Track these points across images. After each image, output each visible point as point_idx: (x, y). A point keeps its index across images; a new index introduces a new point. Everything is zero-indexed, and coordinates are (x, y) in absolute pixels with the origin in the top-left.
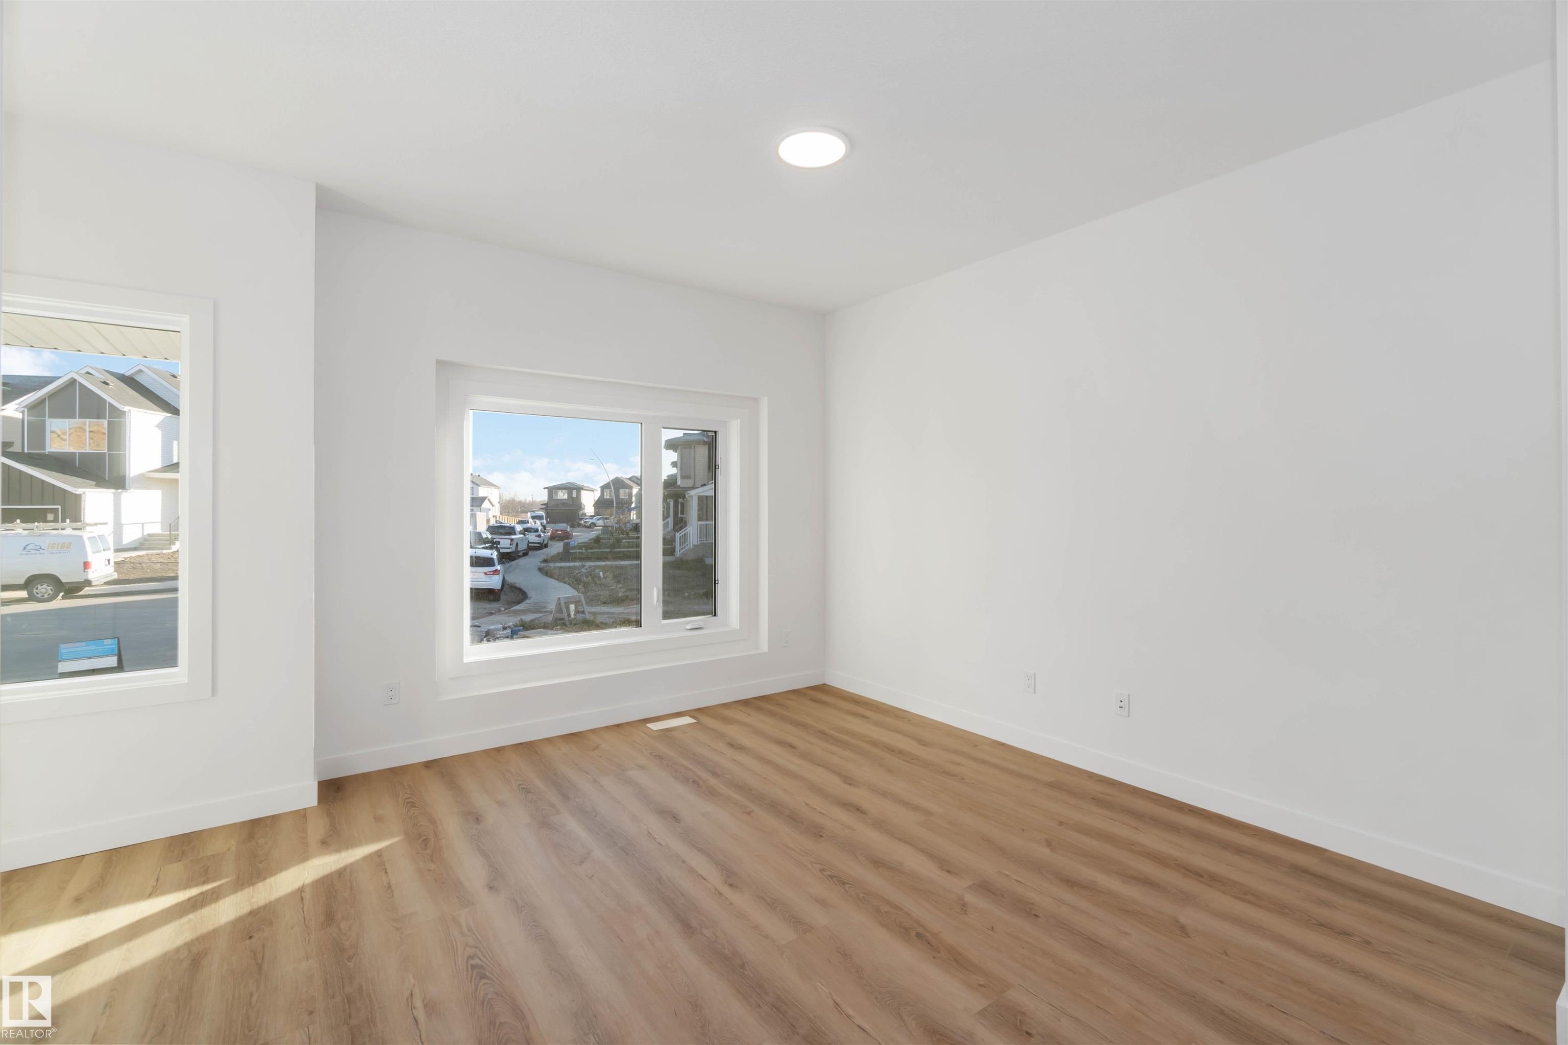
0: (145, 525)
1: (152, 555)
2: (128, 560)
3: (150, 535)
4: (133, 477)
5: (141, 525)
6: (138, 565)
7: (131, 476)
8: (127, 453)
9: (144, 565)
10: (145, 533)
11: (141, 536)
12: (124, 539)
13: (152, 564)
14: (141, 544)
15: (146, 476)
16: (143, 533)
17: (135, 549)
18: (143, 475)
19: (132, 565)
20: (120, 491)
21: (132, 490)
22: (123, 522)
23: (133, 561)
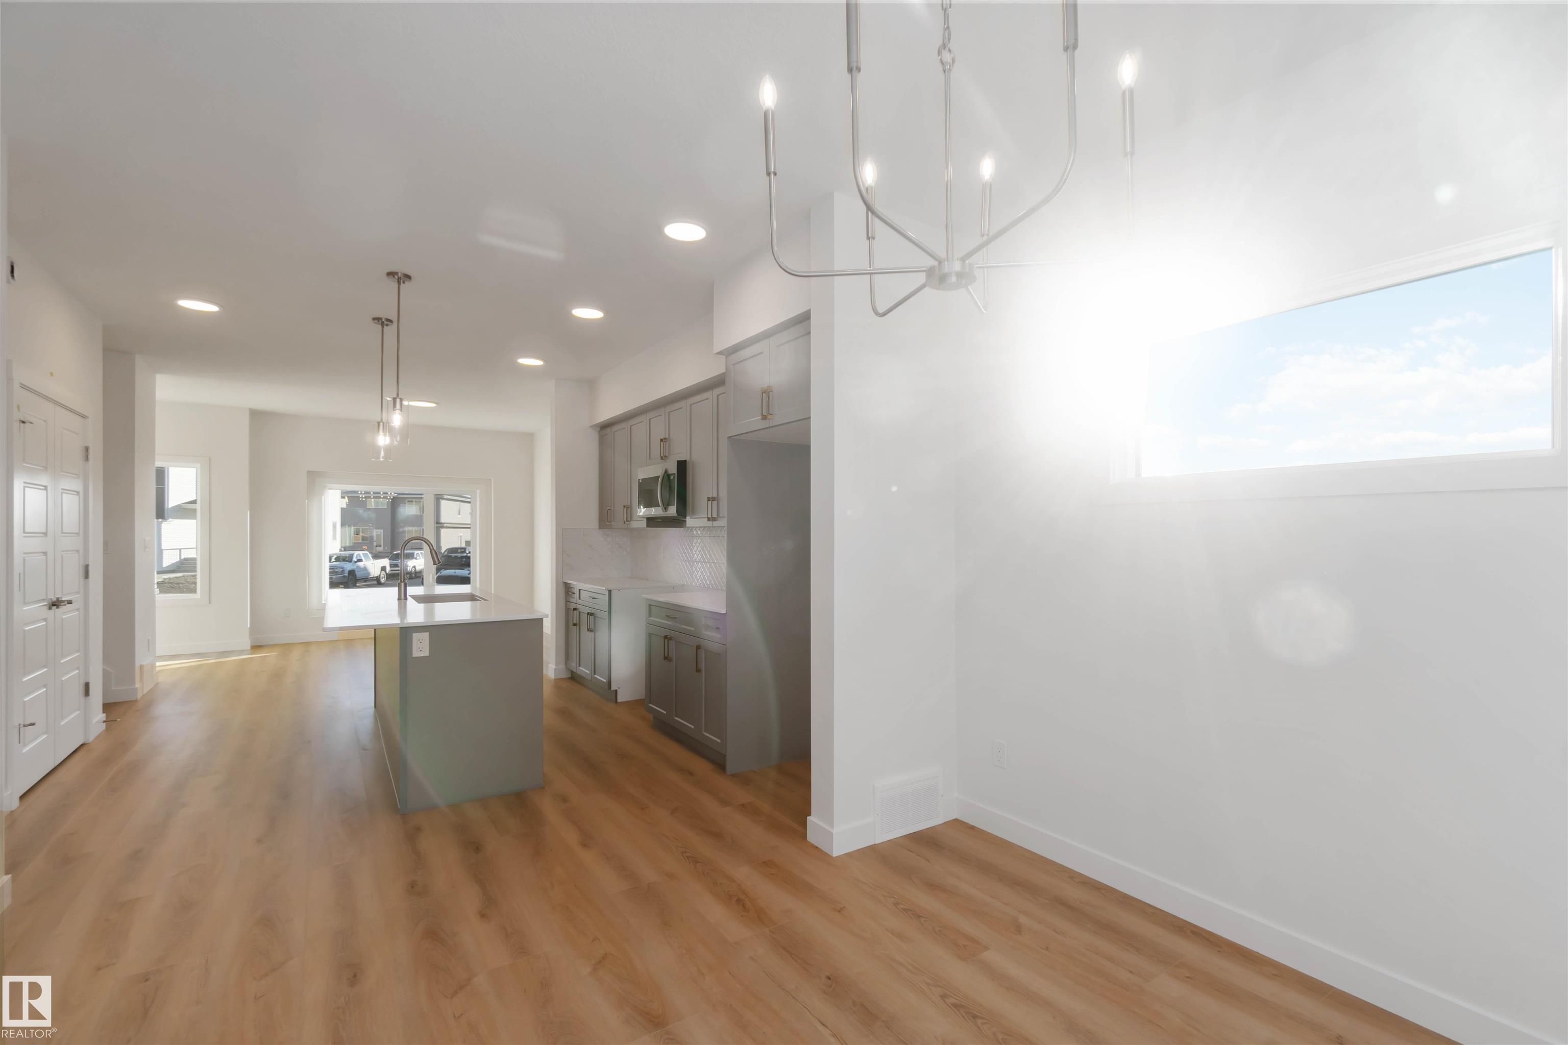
0: (182, 550)
1: (188, 576)
2: (167, 581)
3: (186, 559)
4: (171, 508)
5: (178, 550)
6: (176, 585)
7: (170, 507)
8: (166, 487)
9: (181, 585)
10: (182, 557)
11: (178, 560)
12: (164, 562)
13: (187, 584)
14: (178, 567)
15: (182, 507)
16: (180, 558)
17: (173, 571)
18: (179, 506)
19: (170, 585)
20: (160, 520)
21: (170, 520)
22: (163, 548)
23: (171, 581)
